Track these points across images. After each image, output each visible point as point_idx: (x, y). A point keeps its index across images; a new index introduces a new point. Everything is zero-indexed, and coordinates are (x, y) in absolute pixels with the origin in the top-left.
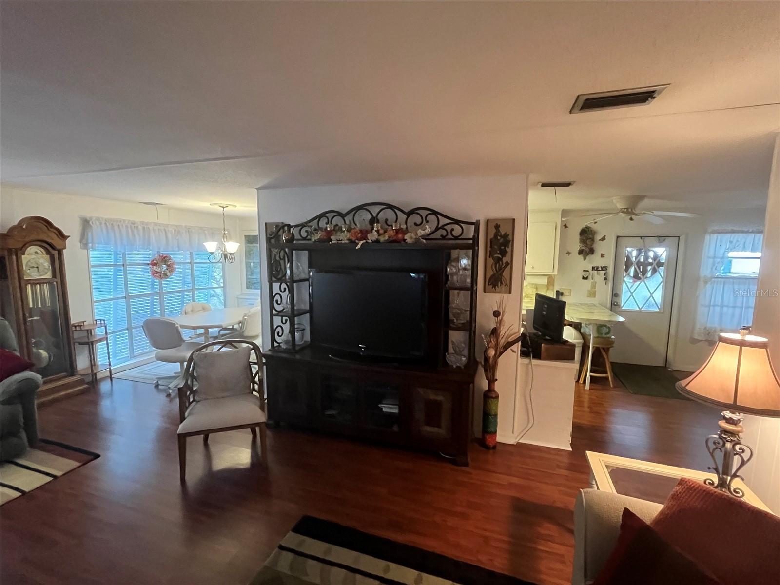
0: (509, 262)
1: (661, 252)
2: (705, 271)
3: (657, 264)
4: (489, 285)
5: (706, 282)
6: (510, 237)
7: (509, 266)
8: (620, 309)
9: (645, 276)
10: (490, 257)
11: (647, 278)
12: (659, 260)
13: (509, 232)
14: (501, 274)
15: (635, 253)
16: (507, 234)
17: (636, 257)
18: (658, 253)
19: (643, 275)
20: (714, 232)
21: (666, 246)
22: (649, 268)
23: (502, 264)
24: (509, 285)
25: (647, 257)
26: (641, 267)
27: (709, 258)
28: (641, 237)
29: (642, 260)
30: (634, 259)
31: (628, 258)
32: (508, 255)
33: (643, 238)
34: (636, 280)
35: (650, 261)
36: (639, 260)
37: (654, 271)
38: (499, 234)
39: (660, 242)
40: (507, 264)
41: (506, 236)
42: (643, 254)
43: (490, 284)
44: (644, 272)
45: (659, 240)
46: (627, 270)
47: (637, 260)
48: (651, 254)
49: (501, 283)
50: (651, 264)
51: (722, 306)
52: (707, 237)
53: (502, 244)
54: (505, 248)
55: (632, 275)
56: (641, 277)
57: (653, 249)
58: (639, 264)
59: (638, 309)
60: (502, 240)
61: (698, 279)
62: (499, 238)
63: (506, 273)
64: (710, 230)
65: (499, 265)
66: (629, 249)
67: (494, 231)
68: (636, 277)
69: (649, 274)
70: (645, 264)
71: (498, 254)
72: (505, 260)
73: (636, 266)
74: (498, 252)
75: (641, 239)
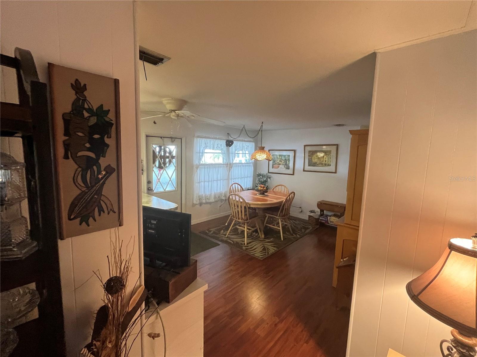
0: (114, 165)
1: (172, 148)
2: (196, 162)
3: (171, 157)
4: (70, 219)
5: (197, 168)
6: (111, 116)
7: (114, 175)
8: (152, 193)
9: (165, 167)
10: (66, 157)
11: (166, 167)
12: (172, 155)
13: (109, 106)
14: (99, 192)
15: (158, 149)
16: (105, 108)
17: (159, 152)
18: (171, 150)
19: (164, 165)
20: (198, 137)
21: (175, 145)
22: (167, 160)
23: (99, 172)
24: (116, 210)
25: (165, 152)
26: (162, 159)
27: (197, 153)
28: (161, 137)
29: (163, 155)
30: (158, 153)
31: (154, 152)
32: (111, 152)
33: (162, 138)
34: (160, 169)
35: (167, 155)
36: (161, 155)
37: (170, 162)
38: (86, 106)
39: (172, 142)
40: (110, 170)
41: (101, 112)
42: (163, 150)
43: (72, 217)
44: (165, 163)
45: (172, 140)
46: (154, 162)
47: (160, 155)
48: (167, 150)
49: (101, 210)
50: (168, 157)
51: (204, 182)
52: (195, 139)
53: (94, 129)
54: (102, 138)
55: (157, 166)
56: (164, 167)
57: (168, 146)
58: (161, 157)
59: (163, 190)
60: (93, 120)
61: (192, 166)
62: (86, 114)
63: (108, 190)
64: (196, 135)
65: (92, 173)
66: (154, 146)
67: (72, 96)
68: (160, 167)
69: (167, 165)
70: (164, 157)
71: (89, 150)
72: (103, 162)
73: (160, 159)
74: (88, 145)
75: (161, 138)
